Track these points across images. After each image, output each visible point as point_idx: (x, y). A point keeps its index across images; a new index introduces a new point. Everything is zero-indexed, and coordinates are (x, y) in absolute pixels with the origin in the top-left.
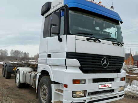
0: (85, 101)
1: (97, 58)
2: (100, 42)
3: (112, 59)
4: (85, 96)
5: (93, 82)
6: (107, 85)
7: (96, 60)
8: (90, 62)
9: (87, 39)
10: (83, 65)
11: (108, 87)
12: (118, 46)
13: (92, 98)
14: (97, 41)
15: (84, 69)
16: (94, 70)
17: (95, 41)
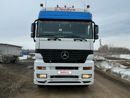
0: (46, 81)
1: (57, 52)
2: (60, 40)
3: (73, 52)
4: (46, 78)
5: (56, 69)
6: (66, 72)
7: (56, 53)
8: (51, 55)
9: (48, 39)
10: (44, 58)
11: (67, 73)
12: (81, 41)
13: (52, 80)
14: (57, 40)
15: (46, 60)
16: (54, 60)
17: (55, 40)
